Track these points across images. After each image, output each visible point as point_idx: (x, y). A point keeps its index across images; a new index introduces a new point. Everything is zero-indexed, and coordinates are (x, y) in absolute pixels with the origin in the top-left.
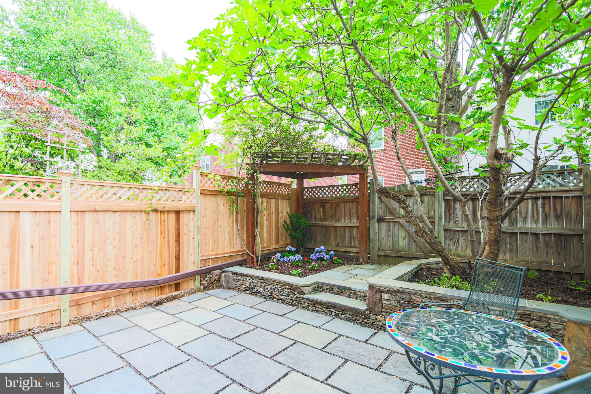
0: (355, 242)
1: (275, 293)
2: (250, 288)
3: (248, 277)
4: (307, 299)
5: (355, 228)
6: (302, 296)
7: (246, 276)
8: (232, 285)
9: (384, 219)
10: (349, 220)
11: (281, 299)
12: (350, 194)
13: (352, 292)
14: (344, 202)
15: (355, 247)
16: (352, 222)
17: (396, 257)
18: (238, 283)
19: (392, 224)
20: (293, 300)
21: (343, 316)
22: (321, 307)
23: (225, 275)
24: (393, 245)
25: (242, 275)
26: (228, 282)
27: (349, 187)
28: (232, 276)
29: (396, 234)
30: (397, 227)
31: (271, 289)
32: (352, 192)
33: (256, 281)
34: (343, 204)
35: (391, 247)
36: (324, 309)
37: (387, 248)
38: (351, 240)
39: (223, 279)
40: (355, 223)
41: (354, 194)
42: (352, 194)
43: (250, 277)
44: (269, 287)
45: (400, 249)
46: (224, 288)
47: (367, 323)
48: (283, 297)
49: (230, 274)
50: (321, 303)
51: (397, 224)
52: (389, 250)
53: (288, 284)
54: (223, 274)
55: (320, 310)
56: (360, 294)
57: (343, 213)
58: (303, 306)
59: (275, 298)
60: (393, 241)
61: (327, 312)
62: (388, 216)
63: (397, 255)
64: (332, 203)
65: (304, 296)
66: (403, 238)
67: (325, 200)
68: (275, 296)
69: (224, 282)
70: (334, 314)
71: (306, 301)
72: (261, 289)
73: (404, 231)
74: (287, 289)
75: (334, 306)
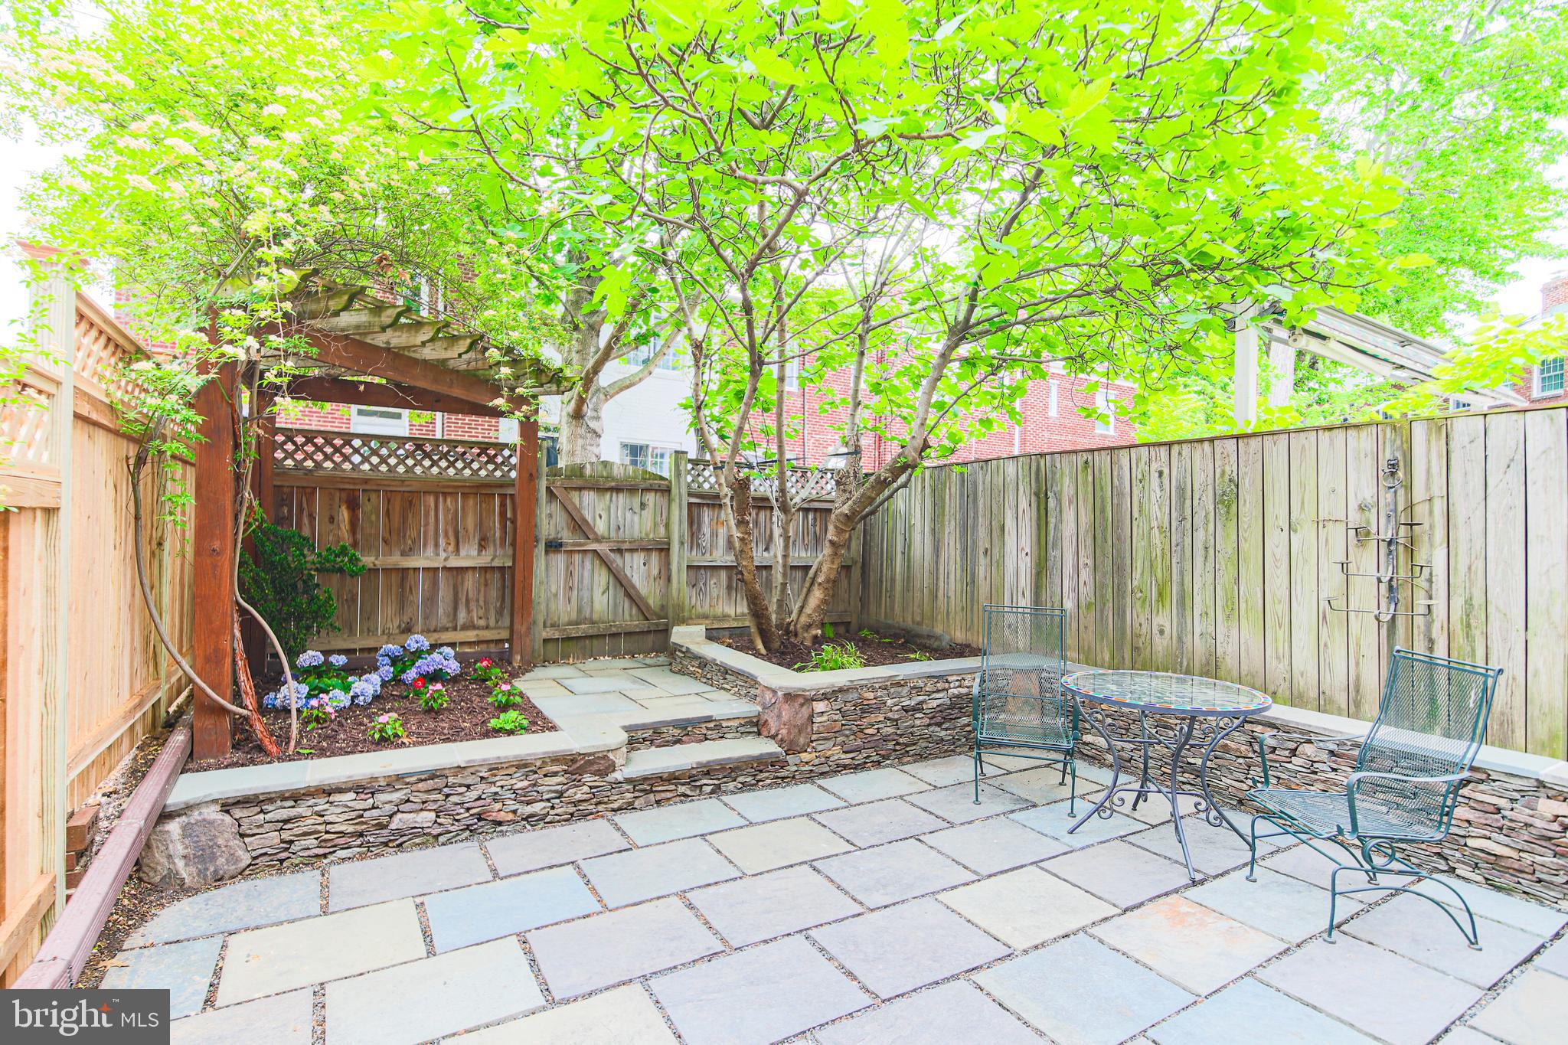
0: (469, 611)
1: (498, 806)
2: (361, 835)
3: (340, 790)
4: (629, 781)
5: (470, 572)
6: (611, 777)
7: (327, 792)
8: (233, 858)
9: (561, 545)
10: (451, 548)
11: (526, 819)
12: (459, 471)
13: (711, 725)
14: (436, 495)
15: (469, 626)
16: (463, 553)
17: (586, 637)
18: (274, 838)
19: (577, 558)
20: (575, 803)
21: (731, 786)
22: (673, 787)
23: (184, 828)
24: (580, 610)
25: (296, 797)
26: (202, 855)
27: (460, 449)
28: (227, 818)
29: (586, 581)
30: (588, 564)
31: (479, 798)
32: (468, 465)
33: (396, 796)
34: (431, 500)
35: (574, 616)
36: (682, 789)
37: (564, 619)
38: (456, 609)
39: (178, 848)
40: (469, 556)
41: (475, 472)
42: (467, 472)
43: (359, 788)
44: (474, 794)
45: (595, 617)
46: (185, 890)
47: (783, 778)
48: (537, 808)
49: (212, 813)
50: (673, 778)
51: (589, 556)
52: (570, 623)
53: (556, 759)
54: (174, 827)
55: (669, 795)
56: (730, 724)
57: (431, 527)
58: (615, 805)
59: (500, 823)
60: (580, 599)
61: (689, 792)
62: (567, 537)
63: (590, 632)
64: (390, 495)
65: (618, 776)
66: (601, 590)
67: (366, 481)
68: (502, 816)
69: (180, 864)
70: (708, 789)
71: (626, 787)
72: (426, 818)
73: (604, 572)
74: (555, 774)
75: (708, 770)
